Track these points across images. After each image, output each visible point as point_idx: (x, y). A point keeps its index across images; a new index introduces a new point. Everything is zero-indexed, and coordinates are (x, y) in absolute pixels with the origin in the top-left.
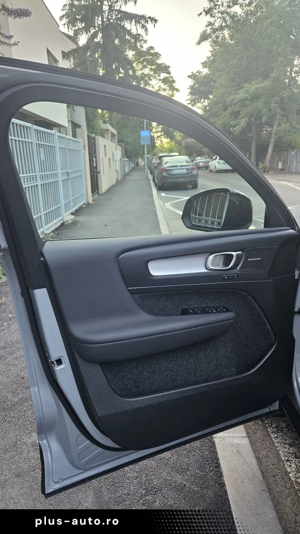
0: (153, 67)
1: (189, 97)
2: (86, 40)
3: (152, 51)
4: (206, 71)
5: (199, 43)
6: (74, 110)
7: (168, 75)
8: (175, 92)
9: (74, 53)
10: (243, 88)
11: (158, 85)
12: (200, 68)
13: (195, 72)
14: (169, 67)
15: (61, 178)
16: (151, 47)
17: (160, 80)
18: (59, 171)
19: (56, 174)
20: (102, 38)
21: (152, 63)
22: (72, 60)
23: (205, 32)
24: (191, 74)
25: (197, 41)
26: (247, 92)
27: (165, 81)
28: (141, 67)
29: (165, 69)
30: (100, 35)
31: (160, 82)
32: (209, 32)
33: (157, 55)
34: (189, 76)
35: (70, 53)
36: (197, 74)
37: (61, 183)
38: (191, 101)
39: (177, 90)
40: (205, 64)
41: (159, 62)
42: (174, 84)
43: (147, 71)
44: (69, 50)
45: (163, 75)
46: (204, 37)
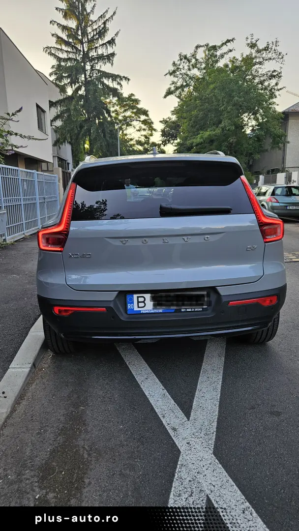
0: (135, 110)
1: (161, 138)
2: (72, 92)
3: (133, 97)
4: (174, 118)
5: (165, 97)
6: (60, 148)
7: (147, 118)
8: (153, 132)
9: (61, 103)
10: (199, 134)
11: (139, 126)
12: (170, 115)
13: (165, 118)
14: (147, 111)
15: (38, 201)
16: (132, 94)
17: (140, 121)
18: (38, 197)
19: (35, 199)
20: (85, 90)
21: (133, 108)
22: (59, 108)
23: (170, 89)
24: (162, 120)
25: (163, 96)
26: (202, 137)
27: (145, 122)
28: (123, 110)
29: (145, 113)
30: (83, 88)
31: (141, 123)
32: (173, 89)
33: (137, 101)
34: (161, 122)
35: (57, 102)
36: (168, 120)
37: (38, 205)
38: (163, 142)
39: (155, 130)
40: (173, 113)
41: (139, 106)
42: (153, 125)
43: (128, 113)
44: (57, 100)
45: (143, 117)
46: (169, 93)
